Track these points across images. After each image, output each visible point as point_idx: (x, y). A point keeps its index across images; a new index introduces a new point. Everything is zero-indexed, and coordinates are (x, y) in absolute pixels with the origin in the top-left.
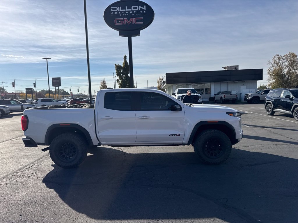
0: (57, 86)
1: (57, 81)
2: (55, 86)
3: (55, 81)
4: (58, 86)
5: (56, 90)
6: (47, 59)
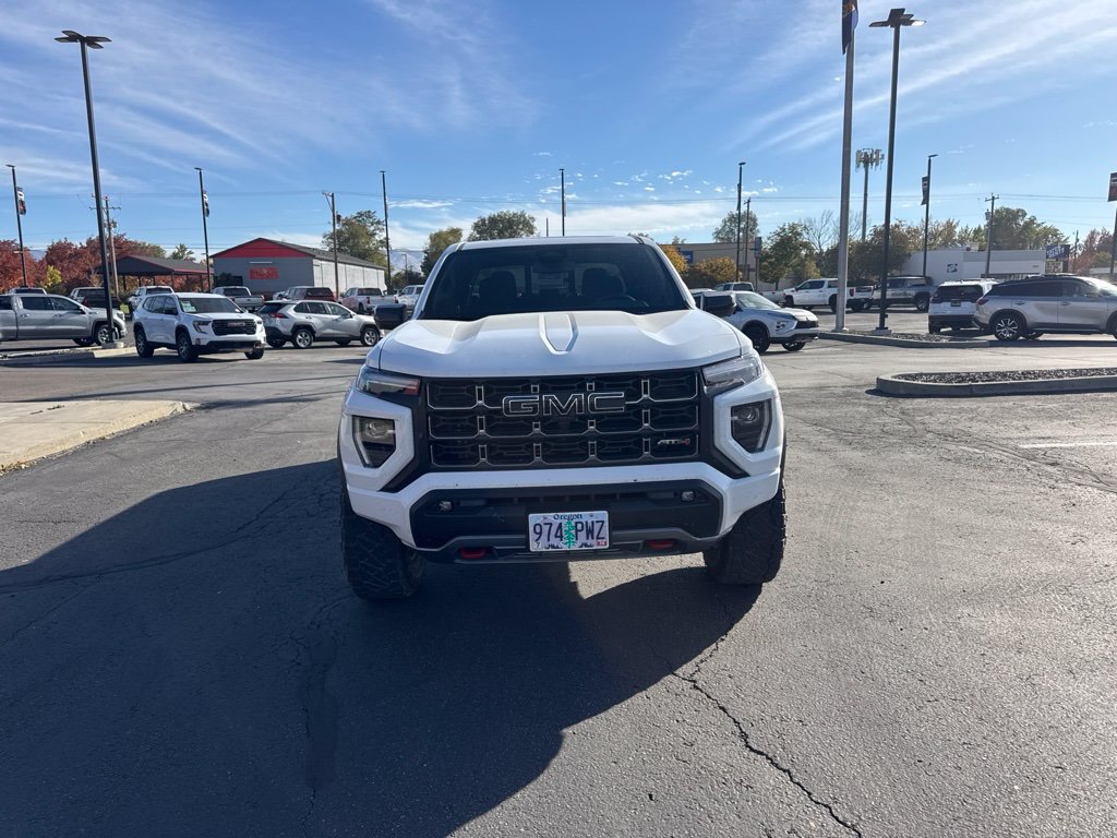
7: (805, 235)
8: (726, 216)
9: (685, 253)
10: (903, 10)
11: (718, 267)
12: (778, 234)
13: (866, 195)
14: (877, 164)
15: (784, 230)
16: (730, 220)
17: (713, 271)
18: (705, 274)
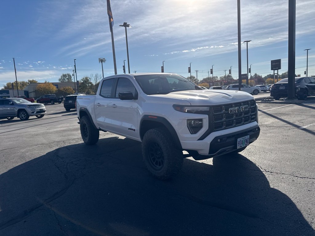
0: (276, 70)
1: (277, 63)
2: (274, 70)
3: (274, 64)
4: (278, 70)
5: (274, 74)
6: (247, 42)
7: (90, 80)
8: (62, 75)
9: (56, 85)
10: (127, 23)
11: (67, 89)
12: (82, 80)
13: (103, 70)
14: (104, 62)
15: (84, 79)
16: (63, 76)
17: (65, 90)
18: (63, 91)
